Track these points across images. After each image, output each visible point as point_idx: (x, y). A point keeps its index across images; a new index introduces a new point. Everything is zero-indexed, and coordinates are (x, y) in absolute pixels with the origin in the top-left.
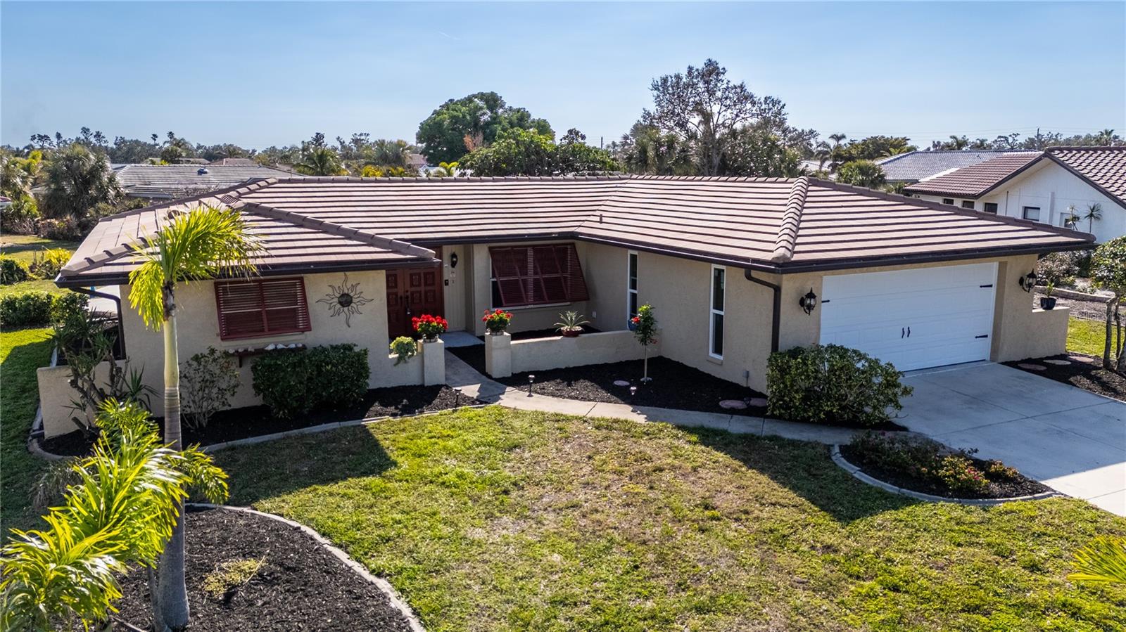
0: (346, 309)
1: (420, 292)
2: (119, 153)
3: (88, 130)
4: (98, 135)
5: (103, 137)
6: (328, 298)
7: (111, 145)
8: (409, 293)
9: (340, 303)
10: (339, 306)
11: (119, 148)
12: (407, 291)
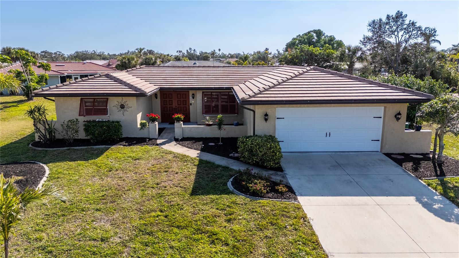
0: (123, 109)
1: (181, 107)
2: (200, 57)
3: (191, 49)
4: (194, 50)
5: (196, 51)
6: (116, 105)
7: (198, 54)
8: (177, 107)
9: (120, 107)
10: (120, 108)
11: (201, 55)
12: (176, 107)
